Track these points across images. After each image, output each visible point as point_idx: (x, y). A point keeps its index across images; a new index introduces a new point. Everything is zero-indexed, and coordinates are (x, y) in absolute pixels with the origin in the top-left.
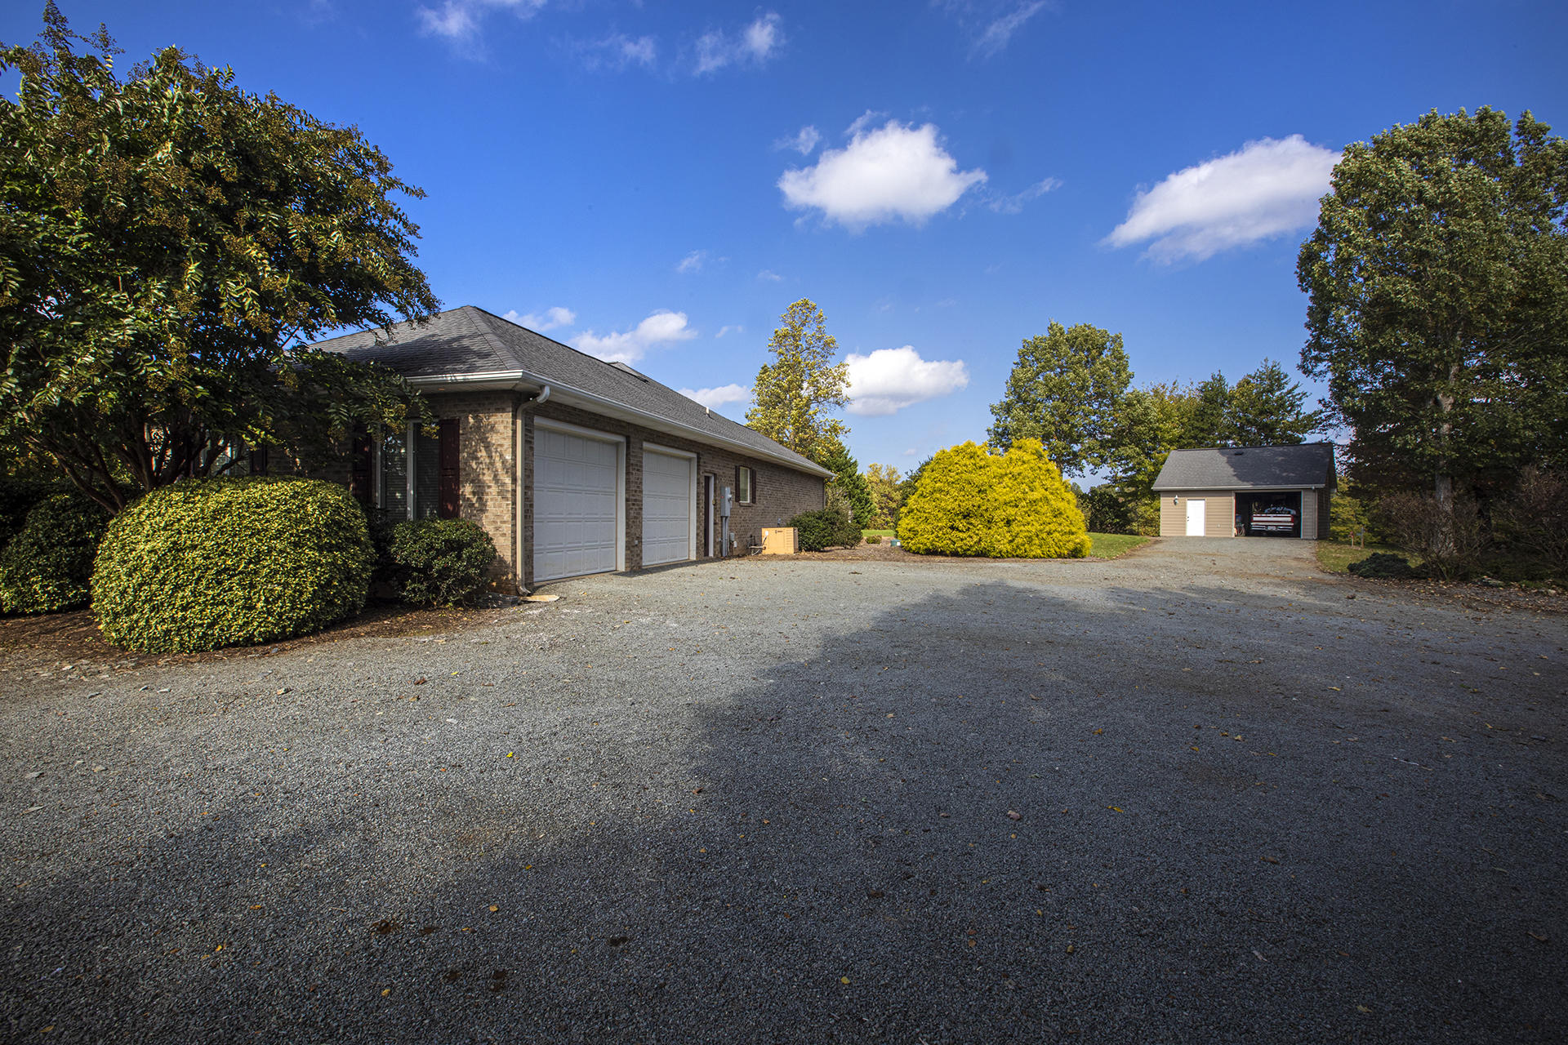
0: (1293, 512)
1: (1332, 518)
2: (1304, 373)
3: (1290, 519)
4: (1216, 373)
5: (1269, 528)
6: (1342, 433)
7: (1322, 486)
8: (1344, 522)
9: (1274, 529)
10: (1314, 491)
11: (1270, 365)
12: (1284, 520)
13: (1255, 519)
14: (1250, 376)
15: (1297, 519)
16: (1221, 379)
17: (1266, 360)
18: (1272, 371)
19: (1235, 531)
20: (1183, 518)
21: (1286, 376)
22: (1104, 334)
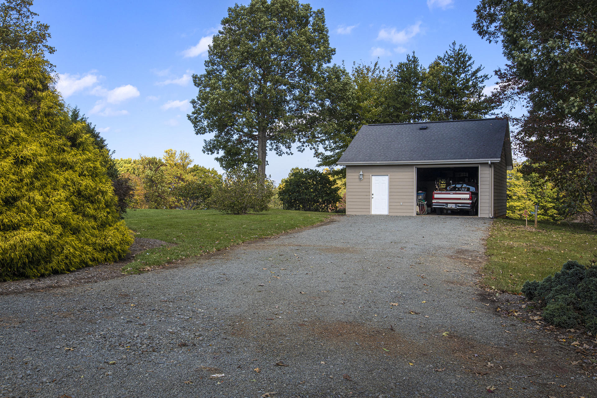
0: (472, 189)
1: (508, 195)
2: (480, 33)
3: (468, 196)
4: (411, 55)
5: (449, 206)
6: (517, 105)
7: (497, 160)
8: (519, 199)
9: (453, 206)
10: (490, 166)
11: (457, 48)
12: (464, 197)
13: (436, 196)
14: (440, 58)
15: (475, 195)
16: (415, 60)
17: (454, 44)
18: (459, 54)
19: (417, 209)
20: (367, 195)
21: (470, 58)
22: (307, 8)
